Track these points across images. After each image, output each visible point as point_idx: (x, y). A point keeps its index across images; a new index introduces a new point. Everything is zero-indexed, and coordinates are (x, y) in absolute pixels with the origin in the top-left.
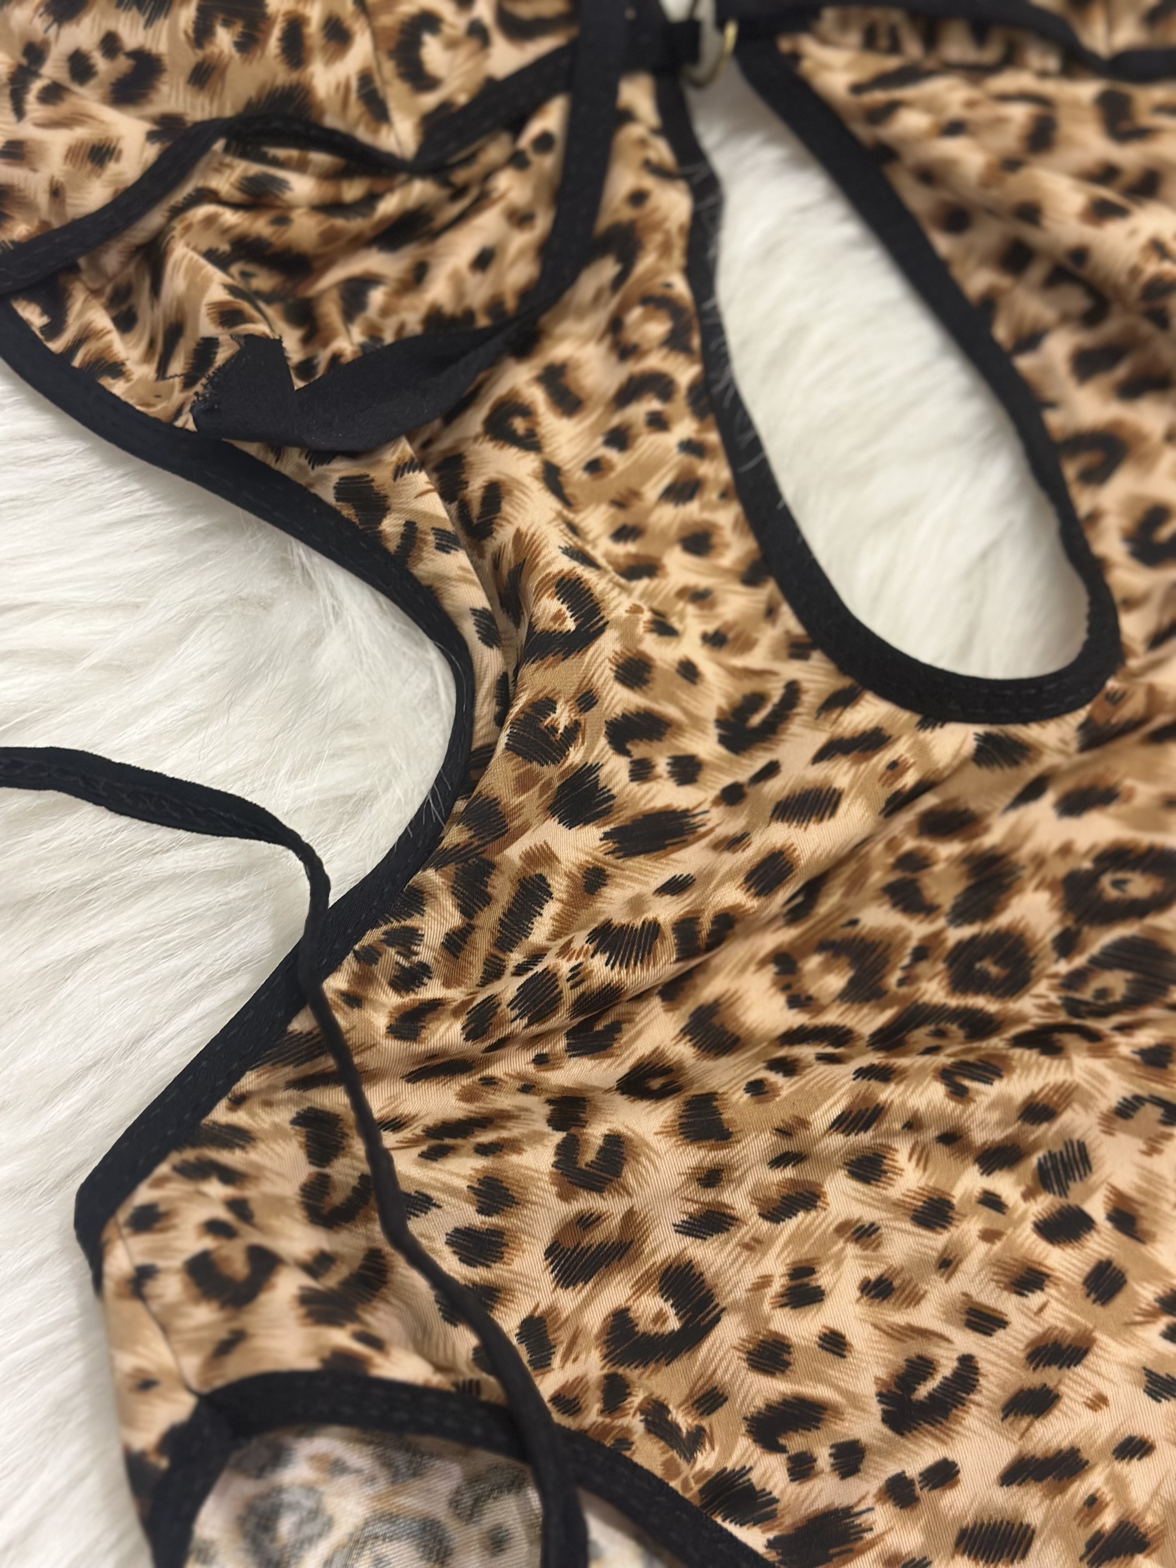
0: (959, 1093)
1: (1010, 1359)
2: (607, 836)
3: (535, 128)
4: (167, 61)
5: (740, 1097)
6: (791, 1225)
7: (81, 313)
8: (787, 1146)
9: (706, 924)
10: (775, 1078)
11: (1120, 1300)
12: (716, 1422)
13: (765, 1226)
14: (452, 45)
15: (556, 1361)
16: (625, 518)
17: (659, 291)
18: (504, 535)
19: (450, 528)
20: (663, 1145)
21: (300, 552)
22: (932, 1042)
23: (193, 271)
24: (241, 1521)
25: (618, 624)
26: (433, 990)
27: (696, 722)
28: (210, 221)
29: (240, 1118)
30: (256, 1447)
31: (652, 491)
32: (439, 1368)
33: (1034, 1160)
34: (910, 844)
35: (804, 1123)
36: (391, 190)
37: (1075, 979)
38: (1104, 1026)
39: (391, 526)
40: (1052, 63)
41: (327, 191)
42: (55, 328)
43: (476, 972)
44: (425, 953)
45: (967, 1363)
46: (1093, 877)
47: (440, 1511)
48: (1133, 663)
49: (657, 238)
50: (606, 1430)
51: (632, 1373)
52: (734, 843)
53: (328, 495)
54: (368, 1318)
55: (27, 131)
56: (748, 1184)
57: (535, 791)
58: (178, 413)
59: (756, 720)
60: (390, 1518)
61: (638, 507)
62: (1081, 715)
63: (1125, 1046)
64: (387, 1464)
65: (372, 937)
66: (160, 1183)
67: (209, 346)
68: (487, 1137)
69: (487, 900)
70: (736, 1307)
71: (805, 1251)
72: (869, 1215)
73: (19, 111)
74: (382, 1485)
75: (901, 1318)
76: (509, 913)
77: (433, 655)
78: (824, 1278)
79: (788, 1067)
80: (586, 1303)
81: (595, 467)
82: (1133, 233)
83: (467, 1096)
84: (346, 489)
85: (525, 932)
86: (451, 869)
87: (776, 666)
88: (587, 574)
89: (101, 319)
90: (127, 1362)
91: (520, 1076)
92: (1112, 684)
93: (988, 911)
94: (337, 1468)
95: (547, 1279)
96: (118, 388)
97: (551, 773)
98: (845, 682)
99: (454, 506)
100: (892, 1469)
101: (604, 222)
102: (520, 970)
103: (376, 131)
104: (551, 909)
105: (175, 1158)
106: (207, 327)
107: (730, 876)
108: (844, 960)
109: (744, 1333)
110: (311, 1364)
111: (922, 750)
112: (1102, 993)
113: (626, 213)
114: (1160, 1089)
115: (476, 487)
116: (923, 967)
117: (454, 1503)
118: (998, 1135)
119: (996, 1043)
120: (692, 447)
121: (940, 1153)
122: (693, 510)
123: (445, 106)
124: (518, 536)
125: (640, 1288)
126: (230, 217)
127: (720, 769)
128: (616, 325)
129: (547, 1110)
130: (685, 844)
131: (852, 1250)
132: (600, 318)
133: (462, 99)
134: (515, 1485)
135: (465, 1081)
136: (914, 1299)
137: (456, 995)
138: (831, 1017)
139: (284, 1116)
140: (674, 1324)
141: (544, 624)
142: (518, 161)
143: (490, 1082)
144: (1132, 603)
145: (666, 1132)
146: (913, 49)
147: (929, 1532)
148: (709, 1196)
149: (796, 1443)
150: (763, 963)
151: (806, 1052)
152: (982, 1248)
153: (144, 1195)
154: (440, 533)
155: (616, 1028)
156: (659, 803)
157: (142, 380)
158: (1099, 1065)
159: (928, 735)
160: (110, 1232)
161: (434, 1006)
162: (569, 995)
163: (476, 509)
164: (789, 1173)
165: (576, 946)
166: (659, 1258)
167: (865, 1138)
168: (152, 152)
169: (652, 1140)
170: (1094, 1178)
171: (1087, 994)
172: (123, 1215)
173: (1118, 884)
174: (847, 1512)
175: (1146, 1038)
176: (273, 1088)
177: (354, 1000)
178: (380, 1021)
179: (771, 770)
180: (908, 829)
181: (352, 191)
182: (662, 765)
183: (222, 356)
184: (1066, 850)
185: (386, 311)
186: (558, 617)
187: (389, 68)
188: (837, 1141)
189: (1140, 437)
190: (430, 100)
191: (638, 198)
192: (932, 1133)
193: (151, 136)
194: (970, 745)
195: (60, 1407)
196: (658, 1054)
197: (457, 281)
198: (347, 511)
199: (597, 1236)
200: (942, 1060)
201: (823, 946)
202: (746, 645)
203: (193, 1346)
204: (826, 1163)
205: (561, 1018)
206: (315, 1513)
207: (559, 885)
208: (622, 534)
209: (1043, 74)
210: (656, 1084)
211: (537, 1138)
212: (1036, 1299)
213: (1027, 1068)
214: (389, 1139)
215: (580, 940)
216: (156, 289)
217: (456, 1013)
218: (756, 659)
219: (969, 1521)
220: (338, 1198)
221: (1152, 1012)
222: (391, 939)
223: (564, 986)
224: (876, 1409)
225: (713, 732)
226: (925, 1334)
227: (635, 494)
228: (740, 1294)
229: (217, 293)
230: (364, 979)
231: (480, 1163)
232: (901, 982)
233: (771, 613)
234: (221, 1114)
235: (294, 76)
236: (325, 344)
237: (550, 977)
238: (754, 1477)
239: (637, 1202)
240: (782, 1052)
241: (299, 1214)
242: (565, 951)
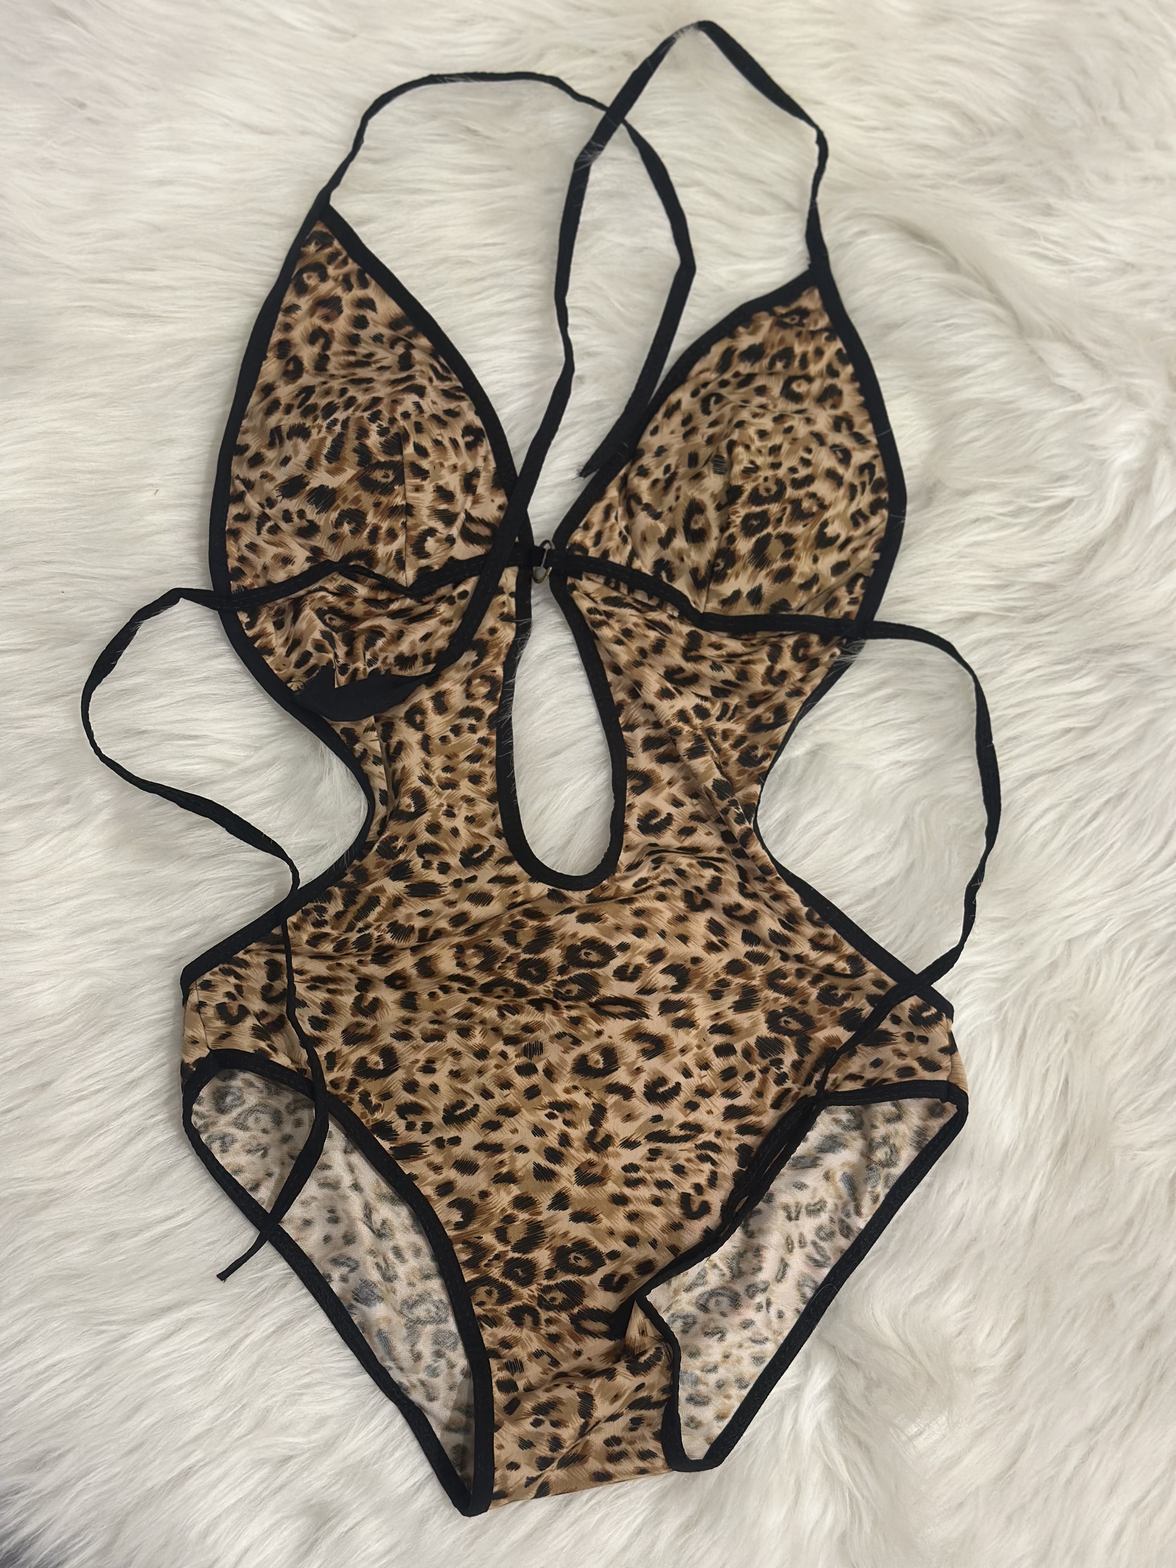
0: (502, 1016)
1: (491, 1109)
2: (407, 887)
3: (461, 588)
4: (322, 529)
5: (425, 997)
6: (431, 1045)
7: (263, 623)
8: (436, 1018)
9: (431, 932)
10: (440, 993)
11: (535, 1100)
12: (386, 1104)
13: (423, 1042)
14: (438, 541)
15: (336, 1069)
16: (449, 763)
17: (488, 674)
18: (399, 765)
19: (380, 756)
20: (393, 1006)
21: (322, 745)
22: (501, 994)
23: (311, 621)
24: (214, 1093)
25: (432, 810)
26: (327, 929)
27: (453, 851)
28: (323, 598)
29: (247, 957)
30: (226, 1072)
31: (463, 755)
32: (293, 1061)
33: (523, 1045)
34: (518, 918)
35: (445, 1012)
36: (397, 599)
37: (562, 984)
38: (562, 1004)
39: (358, 747)
40: (676, 614)
41: (372, 595)
42: (251, 625)
43: (344, 927)
44: (327, 917)
45: (476, 1107)
46: (579, 949)
47: (282, 1108)
48: (617, 875)
49: (496, 650)
50: (345, 1097)
51: (361, 1080)
52: (451, 903)
53: (338, 732)
54: (274, 1039)
55: (259, 541)
56: (420, 1027)
57: (382, 869)
58: (290, 679)
59: (476, 856)
60: (265, 1106)
61: (455, 760)
62: (589, 892)
63: (566, 1014)
64: (268, 1088)
65: (310, 906)
66: (214, 974)
67: (307, 656)
68: (332, 986)
69: (355, 903)
70: (404, 1067)
71: (434, 1055)
72: (460, 1049)
73: (259, 533)
74: (264, 1095)
75: (459, 1086)
76: (363, 908)
77: (363, 795)
78: (437, 1066)
79: (446, 990)
80: (352, 1052)
81: (444, 739)
82: (672, 707)
83: (329, 968)
84: (345, 731)
85: (367, 916)
86: (344, 890)
87: (489, 837)
88: (426, 789)
89: (270, 628)
90: (190, 1033)
91: (351, 966)
92: (605, 882)
93: (538, 952)
94: (250, 1084)
95: (341, 1040)
96: (269, 660)
97: (391, 863)
98: (510, 854)
99: (384, 744)
100: (439, 1135)
101: (477, 636)
102: (360, 930)
103: (398, 573)
104: (378, 909)
105: (221, 966)
106: (310, 648)
107: (444, 917)
108: (482, 954)
109: (404, 1076)
110: (251, 1051)
111: (527, 889)
112: (569, 991)
113: (487, 637)
114: (573, 1032)
115: (394, 741)
116: (509, 964)
117: (287, 1107)
118: (513, 1033)
119: (523, 1000)
120: (484, 741)
121: (491, 1033)
122: (477, 766)
123: (428, 567)
124: (404, 768)
125: (373, 1051)
126: (331, 598)
127: (457, 872)
128: (469, 682)
129: (357, 981)
130: (435, 898)
131: (450, 1059)
132: (465, 675)
133: (436, 567)
134: (309, 1107)
135: (331, 963)
136: (466, 1081)
137: (335, 933)
138: (470, 974)
139: (262, 960)
140: (381, 1067)
141: (403, 807)
142: (451, 601)
143: (339, 965)
144: (628, 848)
145: (395, 1002)
146: (624, 590)
147: (445, 1157)
148: (405, 1027)
149: (411, 1118)
150: (452, 947)
151: (456, 985)
152: (494, 1070)
153: (207, 976)
154: (375, 757)
155: (391, 957)
156: (430, 879)
157: (280, 655)
158: (554, 1018)
159: (531, 884)
160: (193, 986)
161: (326, 935)
162: (375, 945)
163: (392, 750)
164: (436, 1026)
165: (383, 927)
166: (382, 1043)
167: (465, 1022)
168: (307, 566)
169: (389, 1004)
170: (542, 1056)
171: (563, 991)
172: (199, 982)
173: (586, 954)
174: (420, 1145)
175: (574, 1013)
176: (261, 950)
177: (297, 927)
178: (305, 937)
179: (473, 879)
180: (519, 912)
181: (382, 596)
182: (435, 865)
183: (312, 661)
184: (574, 935)
185: (381, 650)
186: (409, 806)
187: (410, 550)
188: (455, 1021)
189: (659, 780)
190: (424, 562)
191: (493, 631)
192: (489, 1027)
193: (308, 559)
194: (546, 892)
195: (161, 1039)
196: (403, 970)
197: (413, 643)
198: (343, 738)
199: (362, 1031)
200: (501, 1002)
201: (475, 947)
202: (482, 825)
203: (213, 1033)
204: (450, 1027)
205: (371, 951)
206: (239, 1098)
207: (384, 901)
208: (446, 769)
209: (671, 617)
210: (399, 982)
211: (350, 992)
212: (506, 1092)
213: (529, 1013)
214: (297, 978)
215: (384, 926)
216: (295, 620)
217: (332, 941)
218: (484, 831)
219: (459, 1158)
220: (274, 994)
221: (582, 1004)
222: (317, 909)
223: (374, 941)
224: (442, 1113)
225: (459, 856)
226: (466, 1093)
227: (456, 755)
228: (407, 1063)
229: (317, 635)
230: (303, 920)
231: (327, 996)
232: (500, 968)
233: (494, 815)
234: (241, 955)
235: (370, 547)
236: (354, 663)
237: (370, 936)
238: (393, 1125)
239: (379, 1024)
240: (447, 983)
241: (259, 996)
242: (378, 928)
